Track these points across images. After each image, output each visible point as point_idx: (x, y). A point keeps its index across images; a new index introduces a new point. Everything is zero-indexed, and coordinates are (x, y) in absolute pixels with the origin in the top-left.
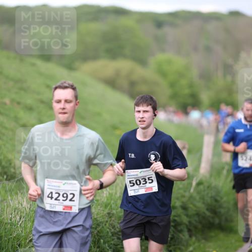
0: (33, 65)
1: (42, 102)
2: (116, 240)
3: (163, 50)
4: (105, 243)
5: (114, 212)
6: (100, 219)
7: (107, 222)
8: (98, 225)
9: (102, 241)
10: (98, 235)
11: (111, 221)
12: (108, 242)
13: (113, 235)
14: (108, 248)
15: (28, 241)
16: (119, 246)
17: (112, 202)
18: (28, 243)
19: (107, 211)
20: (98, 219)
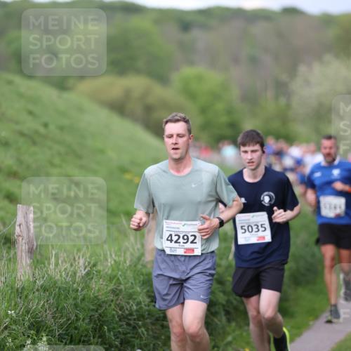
0: (10, 83)
1: (22, 134)
2: (125, 326)
3: (191, 63)
4: (109, 330)
5: (122, 287)
6: (103, 298)
7: (112, 301)
8: (100, 306)
9: (106, 327)
10: (99, 320)
11: (117, 300)
12: (114, 328)
13: (120, 320)
14: (113, 338)
15: (2, 328)
16: (129, 335)
17: (120, 273)
18: (3, 331)
19: (112, 286)
20: (100, 297)
